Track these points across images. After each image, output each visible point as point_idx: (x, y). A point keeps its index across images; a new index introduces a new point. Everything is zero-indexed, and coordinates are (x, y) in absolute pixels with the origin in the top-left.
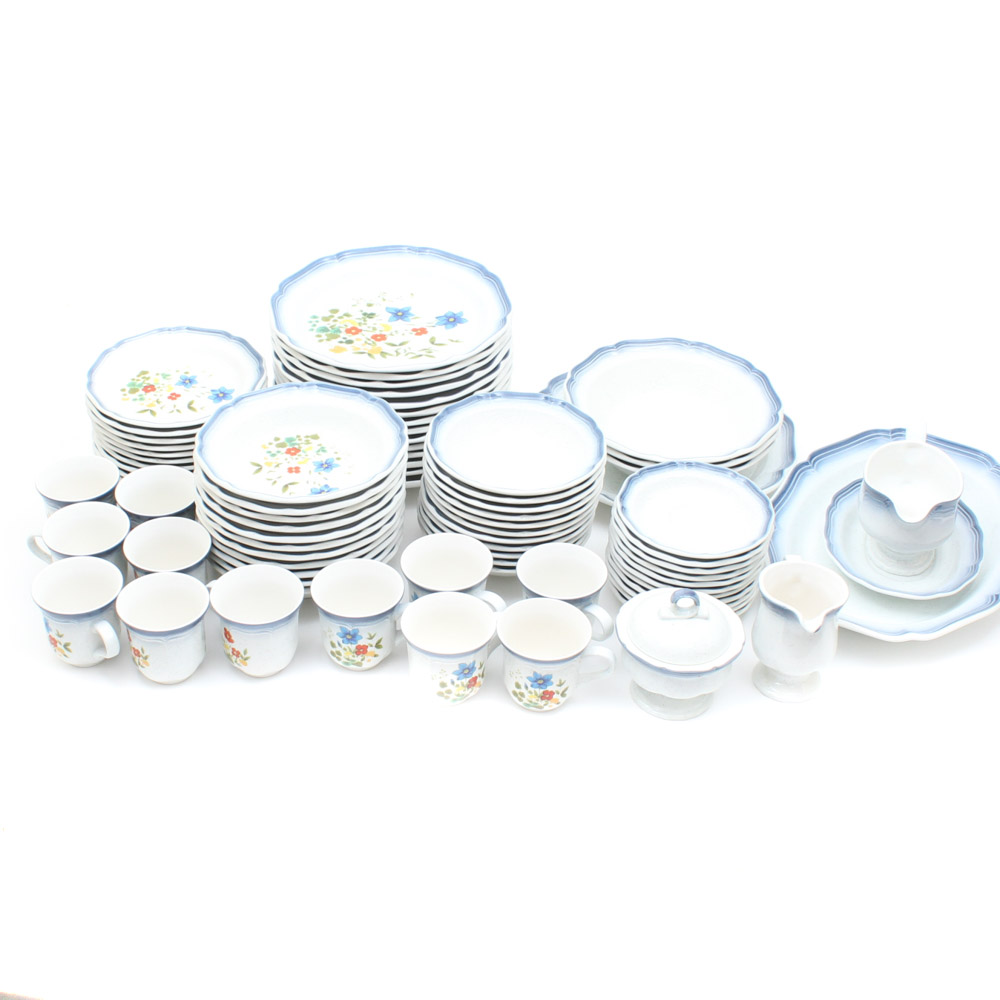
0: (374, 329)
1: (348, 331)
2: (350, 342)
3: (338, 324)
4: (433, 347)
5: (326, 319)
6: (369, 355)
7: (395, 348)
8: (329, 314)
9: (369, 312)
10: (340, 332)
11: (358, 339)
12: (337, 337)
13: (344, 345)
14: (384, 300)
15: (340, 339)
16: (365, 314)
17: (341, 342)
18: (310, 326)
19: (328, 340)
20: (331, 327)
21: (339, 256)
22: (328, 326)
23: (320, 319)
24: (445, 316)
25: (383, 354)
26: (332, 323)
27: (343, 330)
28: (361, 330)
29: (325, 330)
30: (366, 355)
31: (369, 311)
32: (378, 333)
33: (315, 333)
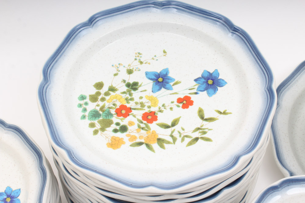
0: (142, 105)
1: (119, 112)
2: (124, 129)
3: (107, 104)
4: (206, 125)
5: (94, 98)
6: (148, 146)
7: (169, 131)
8: (94, 91)
9: (131, 82)
10: (112, 115)
11: (131, 123)
12: (109, 123)
13: (119, 135)
14: (141, 63)
15: (114, 126)
16: (128, 85)
17: (115, 131)
18: (79, 112)
19: (103, 129)
20: (102, 109)
21: (92, 21)
22: (98, 109)
23: (88, 100)
24: (203, 77)
25: (160, 141)
26: (101, 104)
27: (113, 111)
28: (130, 109)
29: (95, 115)
30: (144, 146)
31: (131, 79)
32: (147, 110)
33: (87, 121)
